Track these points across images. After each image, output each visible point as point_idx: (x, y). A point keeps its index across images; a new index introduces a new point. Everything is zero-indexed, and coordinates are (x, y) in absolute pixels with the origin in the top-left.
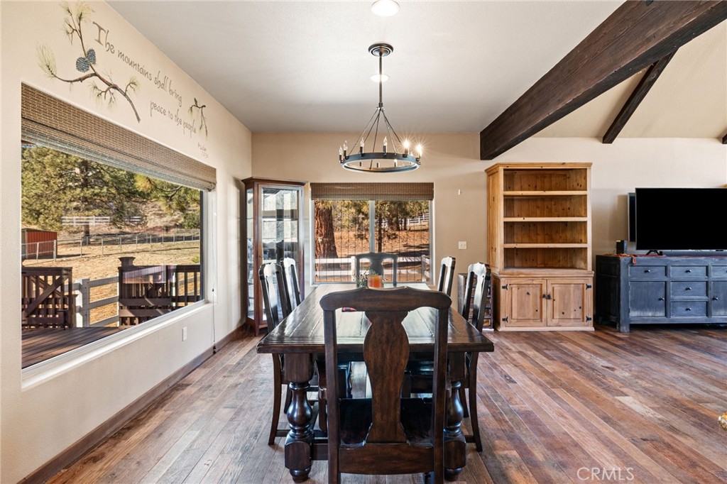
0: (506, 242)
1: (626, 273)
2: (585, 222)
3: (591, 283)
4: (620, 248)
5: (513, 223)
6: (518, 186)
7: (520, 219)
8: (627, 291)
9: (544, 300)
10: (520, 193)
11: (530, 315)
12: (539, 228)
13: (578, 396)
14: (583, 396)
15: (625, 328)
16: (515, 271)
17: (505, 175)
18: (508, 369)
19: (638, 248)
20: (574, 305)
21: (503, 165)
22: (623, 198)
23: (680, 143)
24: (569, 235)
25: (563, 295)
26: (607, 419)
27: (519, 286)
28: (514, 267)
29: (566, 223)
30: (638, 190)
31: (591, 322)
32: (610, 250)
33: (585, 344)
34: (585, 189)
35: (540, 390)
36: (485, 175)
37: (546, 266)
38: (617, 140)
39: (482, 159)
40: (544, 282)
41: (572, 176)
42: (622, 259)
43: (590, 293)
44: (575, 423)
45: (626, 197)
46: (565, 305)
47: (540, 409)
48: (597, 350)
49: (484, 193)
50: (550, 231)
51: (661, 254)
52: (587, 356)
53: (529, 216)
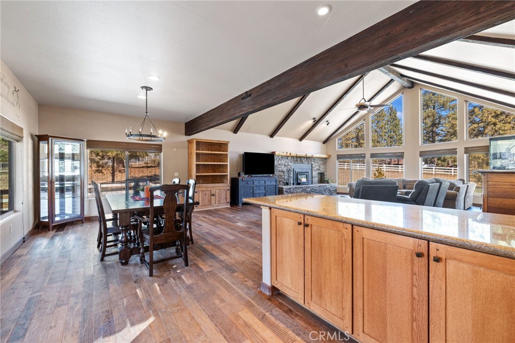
0: (196, 173)
1: (241, 184)
2: (227, 165)
3: (229, 189)
4: (239, 174)
5: (199, 164)
6: (201, 149)
7: (203, 163)
8: (241, 191)
9: (212, 196)
10: (202, 152)
11: (206, 203)
12: (210, 167)
13: (224, 225)
14: (226, 225)
15: (240, 205)
16: (200, 185)
17: (196, 144)
18: (199, 222)
19: (245, 174)
20: (223, 198)
21: (196, 139)
22: (240, 155)
23: (258, 136)
24: (221, 169)
25: (219, 194)
26: (232, 229)
27: (202, 191)
28: (199, 184)
29: (220, 165)
30: (245, 153)
31: (229, 204)
32: (236, 176)
33: (227, 211)
34: (227, 152)
35: (212, 226)
36: (187, 142)
37: (213, 183)
38: (238, 133)
39: (186, 135)
40: (212, 189)
41: (222, 146)
42: (239, 179)
43: (229, 192)
44: (223, 232)
45: (241, 155)
46: (220, 198)
47: (212, 231)
48: (231, 213)
49: (186, 151)
50: (215, 168)
51: (252, 176)
52: (227, 215)
53: (206, 162)
